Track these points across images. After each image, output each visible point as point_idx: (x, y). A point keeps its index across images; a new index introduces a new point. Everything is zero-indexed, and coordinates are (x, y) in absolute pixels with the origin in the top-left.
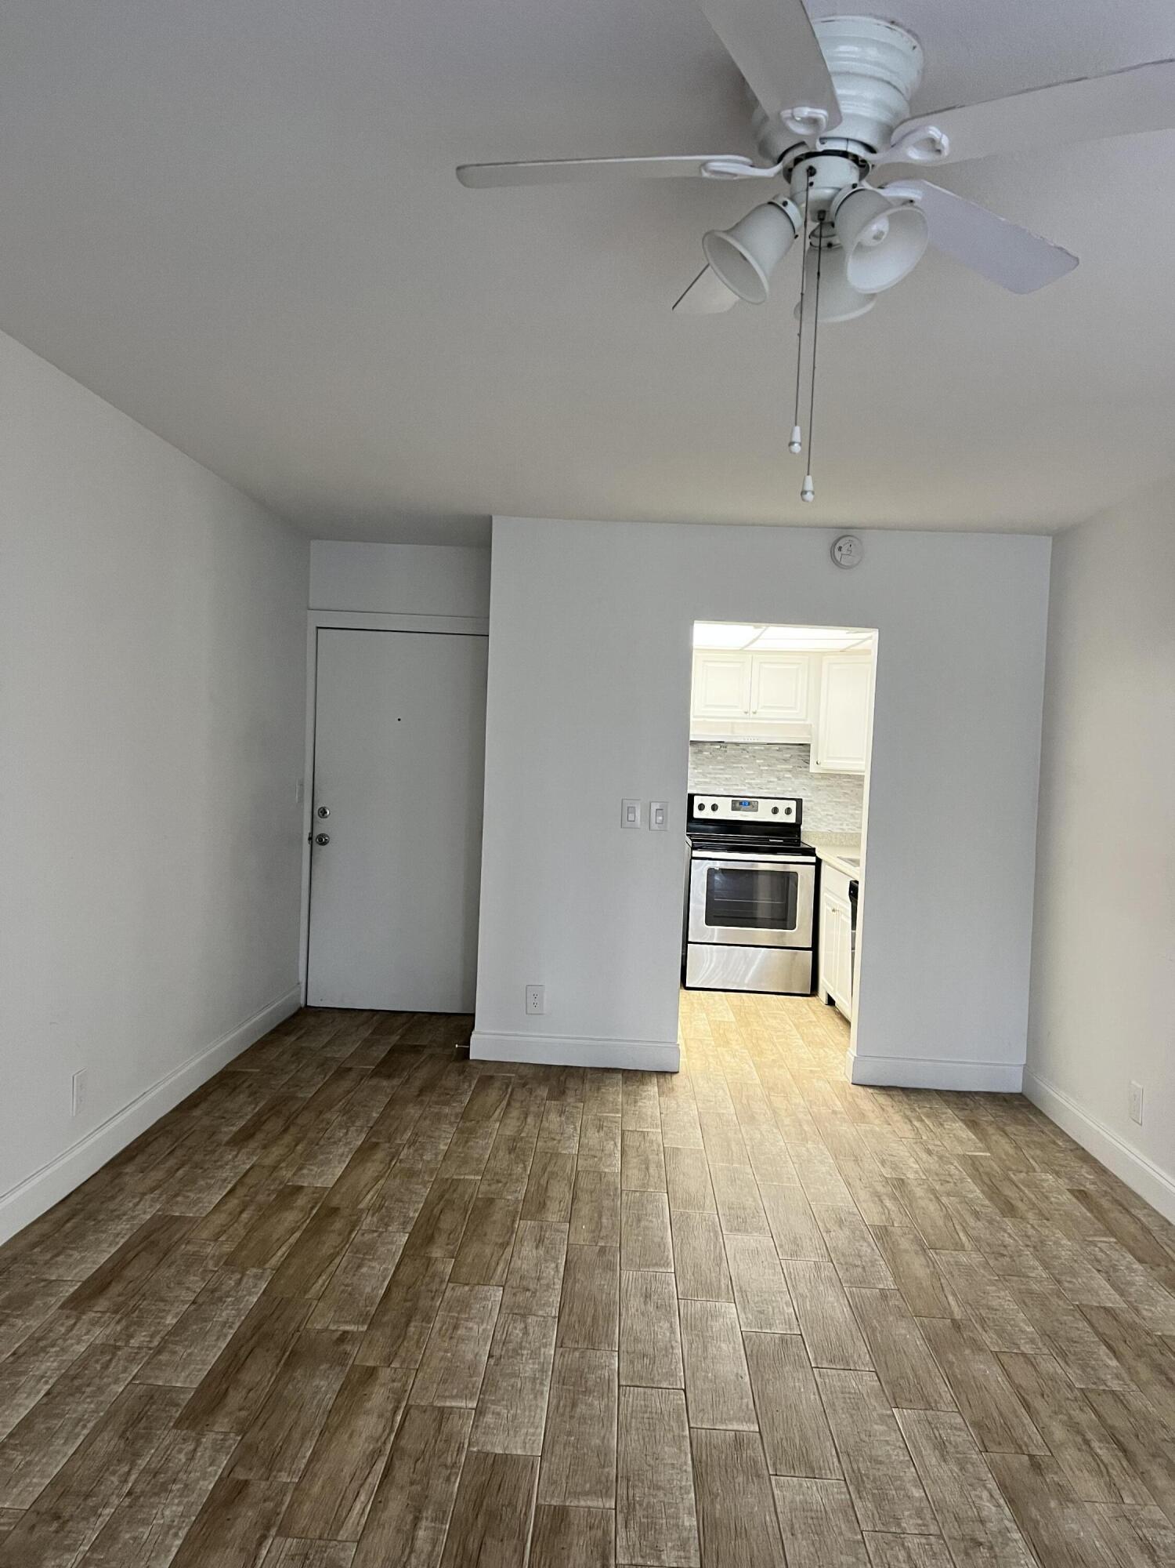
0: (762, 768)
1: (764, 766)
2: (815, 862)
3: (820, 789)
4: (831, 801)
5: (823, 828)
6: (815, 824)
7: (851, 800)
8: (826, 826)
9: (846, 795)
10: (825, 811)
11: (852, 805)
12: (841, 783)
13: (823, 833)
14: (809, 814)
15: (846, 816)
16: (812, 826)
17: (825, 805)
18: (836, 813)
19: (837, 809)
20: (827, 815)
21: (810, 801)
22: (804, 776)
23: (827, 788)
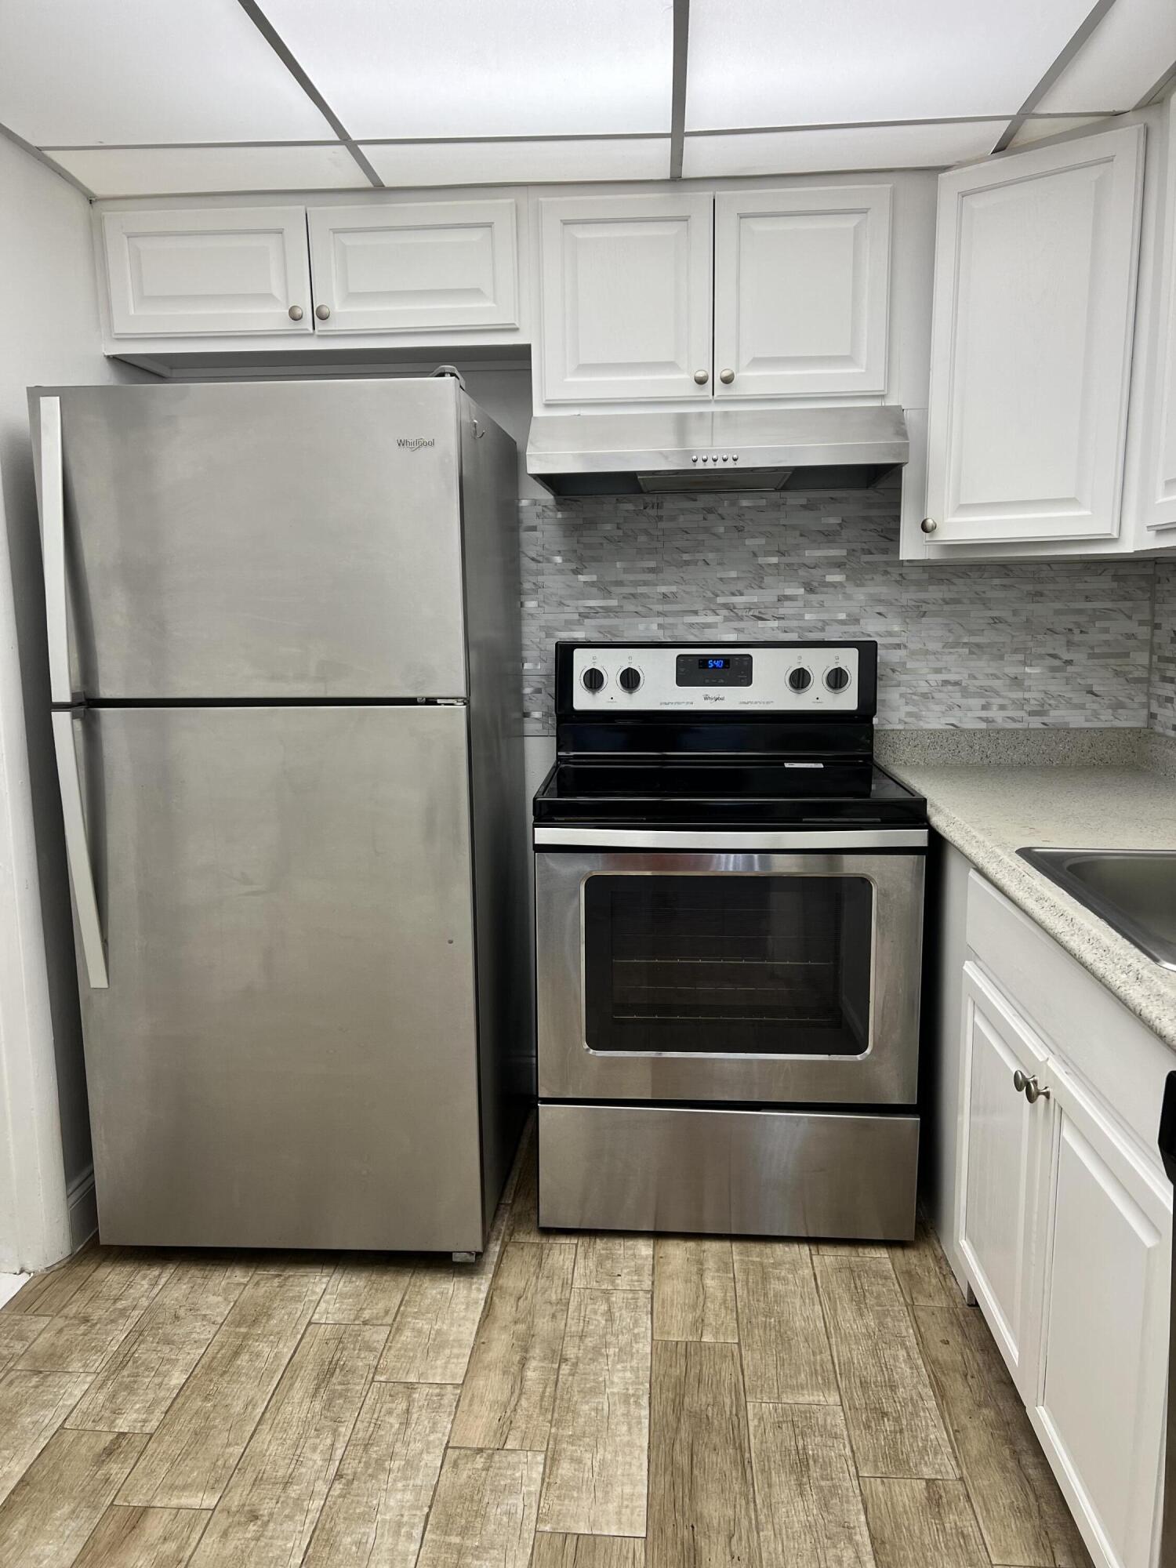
0: (761, 560)
1: (768, 554)
2: (926, 845)
3: (925, 612)
4: (956, 644)
5: (934, 720)
6: (910, 708)
7: (1013, 636)
8: (943, 713)
9: (998, 626)
10: (941, 673)
11: (1016, 651)
12: (984, 592)
13: (932, 733)
14: (894, 683)
15: (997, 684)
16: (902, 715)
17: (939, 656)
18: (969, 675)
19: (972, 664)
20: (946, 682)
21: (898, 646)
22: (879, 578)
23: (946, 608)
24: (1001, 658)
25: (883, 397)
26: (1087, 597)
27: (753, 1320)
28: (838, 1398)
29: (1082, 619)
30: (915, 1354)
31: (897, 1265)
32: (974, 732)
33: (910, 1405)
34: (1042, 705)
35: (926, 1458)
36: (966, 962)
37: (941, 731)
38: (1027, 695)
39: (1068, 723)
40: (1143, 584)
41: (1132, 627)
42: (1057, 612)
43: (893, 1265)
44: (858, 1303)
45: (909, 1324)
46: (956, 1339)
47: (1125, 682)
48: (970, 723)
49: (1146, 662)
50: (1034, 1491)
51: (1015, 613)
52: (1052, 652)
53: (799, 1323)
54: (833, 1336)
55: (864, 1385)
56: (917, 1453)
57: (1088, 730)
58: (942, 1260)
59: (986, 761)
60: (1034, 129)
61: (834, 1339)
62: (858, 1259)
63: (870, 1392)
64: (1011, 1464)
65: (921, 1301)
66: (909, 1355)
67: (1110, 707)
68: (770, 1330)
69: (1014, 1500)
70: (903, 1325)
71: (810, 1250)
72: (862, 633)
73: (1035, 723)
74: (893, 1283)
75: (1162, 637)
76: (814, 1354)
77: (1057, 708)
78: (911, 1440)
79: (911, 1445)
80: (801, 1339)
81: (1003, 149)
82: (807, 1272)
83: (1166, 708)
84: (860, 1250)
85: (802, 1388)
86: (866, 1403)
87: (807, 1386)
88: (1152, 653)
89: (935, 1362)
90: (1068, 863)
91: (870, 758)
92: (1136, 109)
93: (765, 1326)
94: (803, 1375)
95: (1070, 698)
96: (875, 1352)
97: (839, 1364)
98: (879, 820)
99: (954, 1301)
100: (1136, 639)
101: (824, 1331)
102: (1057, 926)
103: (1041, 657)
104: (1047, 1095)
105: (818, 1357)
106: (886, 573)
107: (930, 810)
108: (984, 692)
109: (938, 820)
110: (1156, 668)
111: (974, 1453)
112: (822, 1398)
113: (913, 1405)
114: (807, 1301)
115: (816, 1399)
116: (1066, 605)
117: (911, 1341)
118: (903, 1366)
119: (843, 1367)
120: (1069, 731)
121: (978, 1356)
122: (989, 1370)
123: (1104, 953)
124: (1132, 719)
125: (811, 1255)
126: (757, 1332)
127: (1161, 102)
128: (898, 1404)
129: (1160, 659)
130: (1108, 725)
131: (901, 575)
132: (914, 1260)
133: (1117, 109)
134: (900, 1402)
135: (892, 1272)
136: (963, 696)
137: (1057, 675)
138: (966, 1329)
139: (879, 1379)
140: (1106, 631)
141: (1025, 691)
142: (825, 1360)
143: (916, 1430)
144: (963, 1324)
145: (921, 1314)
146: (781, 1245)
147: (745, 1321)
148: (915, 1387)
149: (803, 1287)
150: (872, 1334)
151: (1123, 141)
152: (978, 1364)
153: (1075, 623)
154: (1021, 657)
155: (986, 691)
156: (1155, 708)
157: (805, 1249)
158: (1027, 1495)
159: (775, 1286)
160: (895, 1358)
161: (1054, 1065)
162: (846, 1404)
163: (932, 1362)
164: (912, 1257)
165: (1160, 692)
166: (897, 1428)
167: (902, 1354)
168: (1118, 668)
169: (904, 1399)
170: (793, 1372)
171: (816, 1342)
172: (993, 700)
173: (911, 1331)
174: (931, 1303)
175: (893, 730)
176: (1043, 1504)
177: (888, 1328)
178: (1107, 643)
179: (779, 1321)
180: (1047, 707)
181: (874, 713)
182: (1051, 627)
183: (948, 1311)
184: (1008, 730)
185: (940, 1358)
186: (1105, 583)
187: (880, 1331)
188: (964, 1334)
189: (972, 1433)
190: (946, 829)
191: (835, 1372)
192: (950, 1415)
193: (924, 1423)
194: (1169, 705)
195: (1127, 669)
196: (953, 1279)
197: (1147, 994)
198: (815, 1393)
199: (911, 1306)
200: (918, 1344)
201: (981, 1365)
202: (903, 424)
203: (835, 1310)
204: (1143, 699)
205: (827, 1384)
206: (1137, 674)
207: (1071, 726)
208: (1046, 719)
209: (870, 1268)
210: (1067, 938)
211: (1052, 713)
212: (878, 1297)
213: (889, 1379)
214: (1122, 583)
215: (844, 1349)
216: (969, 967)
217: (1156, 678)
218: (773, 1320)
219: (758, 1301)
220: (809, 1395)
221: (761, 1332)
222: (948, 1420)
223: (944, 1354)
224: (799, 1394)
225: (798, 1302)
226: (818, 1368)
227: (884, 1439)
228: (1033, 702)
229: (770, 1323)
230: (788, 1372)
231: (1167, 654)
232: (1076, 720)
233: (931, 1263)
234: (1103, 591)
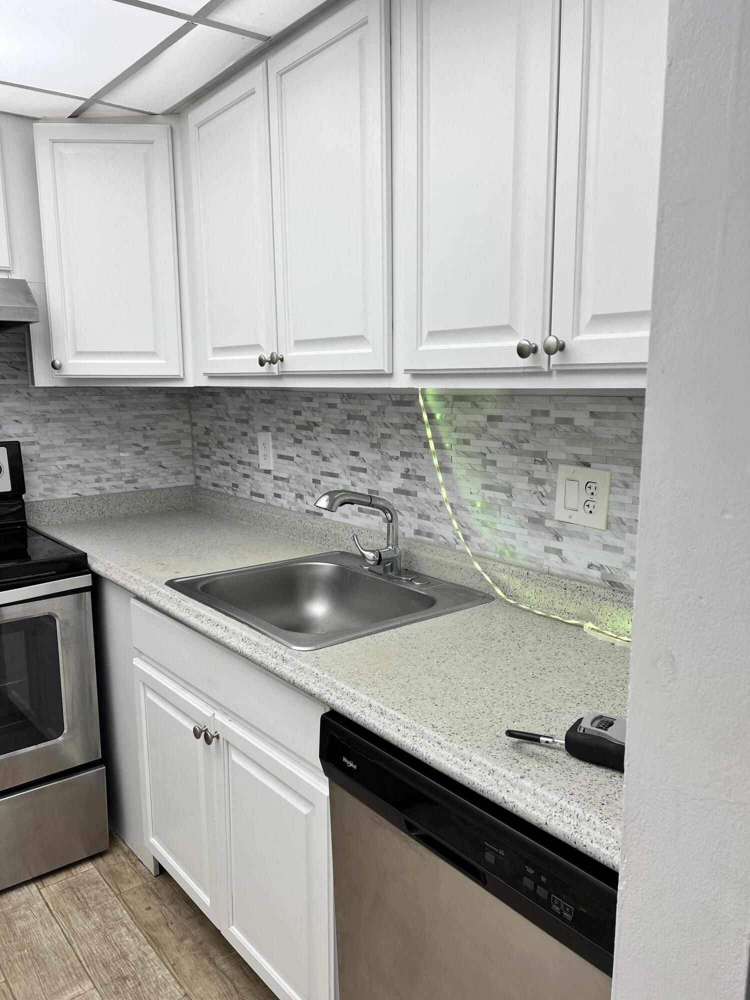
2: (91, 584)
3: (49, 419)
4: (73, 440)
5: (65, 492)
6: (47, 486)
7: (110, 433)
8: (69, 486)
9: (100, 427)
10: (65, 460)
11: (113, 443)
12: (88, 405)
13: (64, 501)
14: (33, 468)
15: (104, 465)
16: (42, 491)
17: (62, 449)
18: (85, 460)
19: (86, 452)
20: (69, 466)
21: (33, 443)
22: (12, 395)
23: (63, 416)
24: (104, 448)
25: (8, 271)
26: (152, 407)
27: (11, 958)
28: (91, 984)
29: (151, 421)
30: (132, 927)
31: (102, 870)
32: (92, 498)
33: (139, 963)
34: (133, 476)
35: (161, 993)
36: (134, 659)
37: (70, 499)
38: (123, 471)
39: (150, 486)
40: (183, 399)
41: (180, 425)
42: (135, 417)
43: (99, 871)
44: (84, 909)
45: (122, 907)
46: (154, 903)
47: (179, 458)
48: (89, 492)
49: (190, 446)
50: (228, 977)
51: (109, 418)
52: (136, 442)
53: (46, 944)
54: (74, 941)
55: (106, 965)
56: (154, 993)
57: (163, 489)
58: (130, 854)
59: (102, 516)
60: (98, 110)
61: (75, 944)
62: (74, 878)
63: (112, 968)
64: (211, 968)
65: (125, 888)
66: (128, 930)
67: (173, 474)
68: (26, 959)
69: (220, 990)
70: (118, 910)
71: (37, 886)
72: (5, 435)
73: (130, 488)
74: (103, 884)
75: (198, 431)
76: (64, 961)
77: (142, 477)
78: (148, 987)
79: (149, 990)
80: (51, 955)
81: (75, 117)
82: (40, 903)
83: (206, 473)
84: (73, 870)
85: (64, 990)
86: (111, 978)
87: (67, 987)
88: (193, 440)
89: (146, 925)
90: (199, 586)
91: (25, 524)
92: (163, 114)
93: (22, 958)
94: (61, 981)
95: (150, 471)
96: (106, 939)
97: (84, 959)
98: (54, 572)
99: (146, 878)
100: (183, 432)
101: (66, 942)
102: (218, 633)
103: (129, 446)
104: (218, 737)
105: (68, 962)
106: (17, 392)
107: (89, 560)
108: (95, 470)
109: (95, 566)
110: (197, 450)
111: (188, 973)
112: (80, 989)
113: (141, 962)
114: (47, 925)
115: (76, 992)
116: (140, 413)
117: (127, 919)
118: (127, 939)
119: (87, 961)
120: (151, 491)
121: (170, 907)
122: (180, 914)
123: (256, 647)
124: (186, 481)
125: (39, 890)
126: (17, 966)
127: (178, 114)
128: (132, 967)
129: (199, 444)
130: (173, 485)
131: (28, 393)
132: (112, 862)
133: (152, 111)
134: (133, 965)
135: (100, 877)
136: (82, 475)
137: (140, 456)
138: (159, 894)
139: (114, 956)
140: (166, 428)
141: (121, 468)
142: (74, 962)
143: (149, 978)
144: (156, 891)
145: (128, 897)
146: (14, 892)
147: (5, 962)
148: (139, 949)
149: (41, 916)
150: (100, 927)
151: (157, 132)
152: (173, 913)
153: (147, 424)
154: (116, 446)
155: (97, 470)
156: (199, 473)
157: (33, 887)
158: (226, 983)
159: (21, 924)
160: (120, 936)
161: (220, 717)
162: (98, 985)
163: (145, 927)
164: (109, 860)
165: (201, 464)
166: (137, 983)
167: (124, 930)
168: (175, 451)
169: (134, 961)
170: (53, 982)
171: (63, 951)
172: (101, 476)
173: (125, 912)
174: (132, 886)
175: (36, 502)
176: (236, 983)
177: (109, 917)
178: (167, 435)
179: (31, 950)
180: (136, 477)
181: (24, 492)
182: (132, 426)
183: (144, 887)
184: (114, 494)
185: (149, 922)
186: (162, 399)
187: (104, 922)
188: (158, 898)
189: (183, 961)
190: (107, 572)
191: (83, 967)
192: (166, 956)
193: (152, 971)
194: (208, 471)
195: (179, 450)
196: (140, 864)
197: (293, 669)
198: (74, 988)
199: (120, 895)
200: (132, 919)
201: (175, 913)
202: (31, 294)
203: (69, 922)
204: (190, 468)
205: (80, 978)
206: (186, 453)
207: (152, 488)
208: (136, 485)
209: (84, 880)
210: (228, 641)
211: (140, 480)
212: (96, 898)
213: (121, 953)
214: (171, 399)
215: (84, 947)
216: (137, 662)
217: (197, 455)
218: (26, 951)
219: (10, 942)
220: (70, 993)
221: (20, 963)
222: (166, 960)
223: (150, 917)
224: (63, 995)
225: (40, 929)
226: (71, 969)
227: (131, 995)
228: (127, 475)
229: (25, 954)
230: (50, 983)
231: (203, 441)
232: (155, 484)
233: (123, 858)
234: (161, 403)
